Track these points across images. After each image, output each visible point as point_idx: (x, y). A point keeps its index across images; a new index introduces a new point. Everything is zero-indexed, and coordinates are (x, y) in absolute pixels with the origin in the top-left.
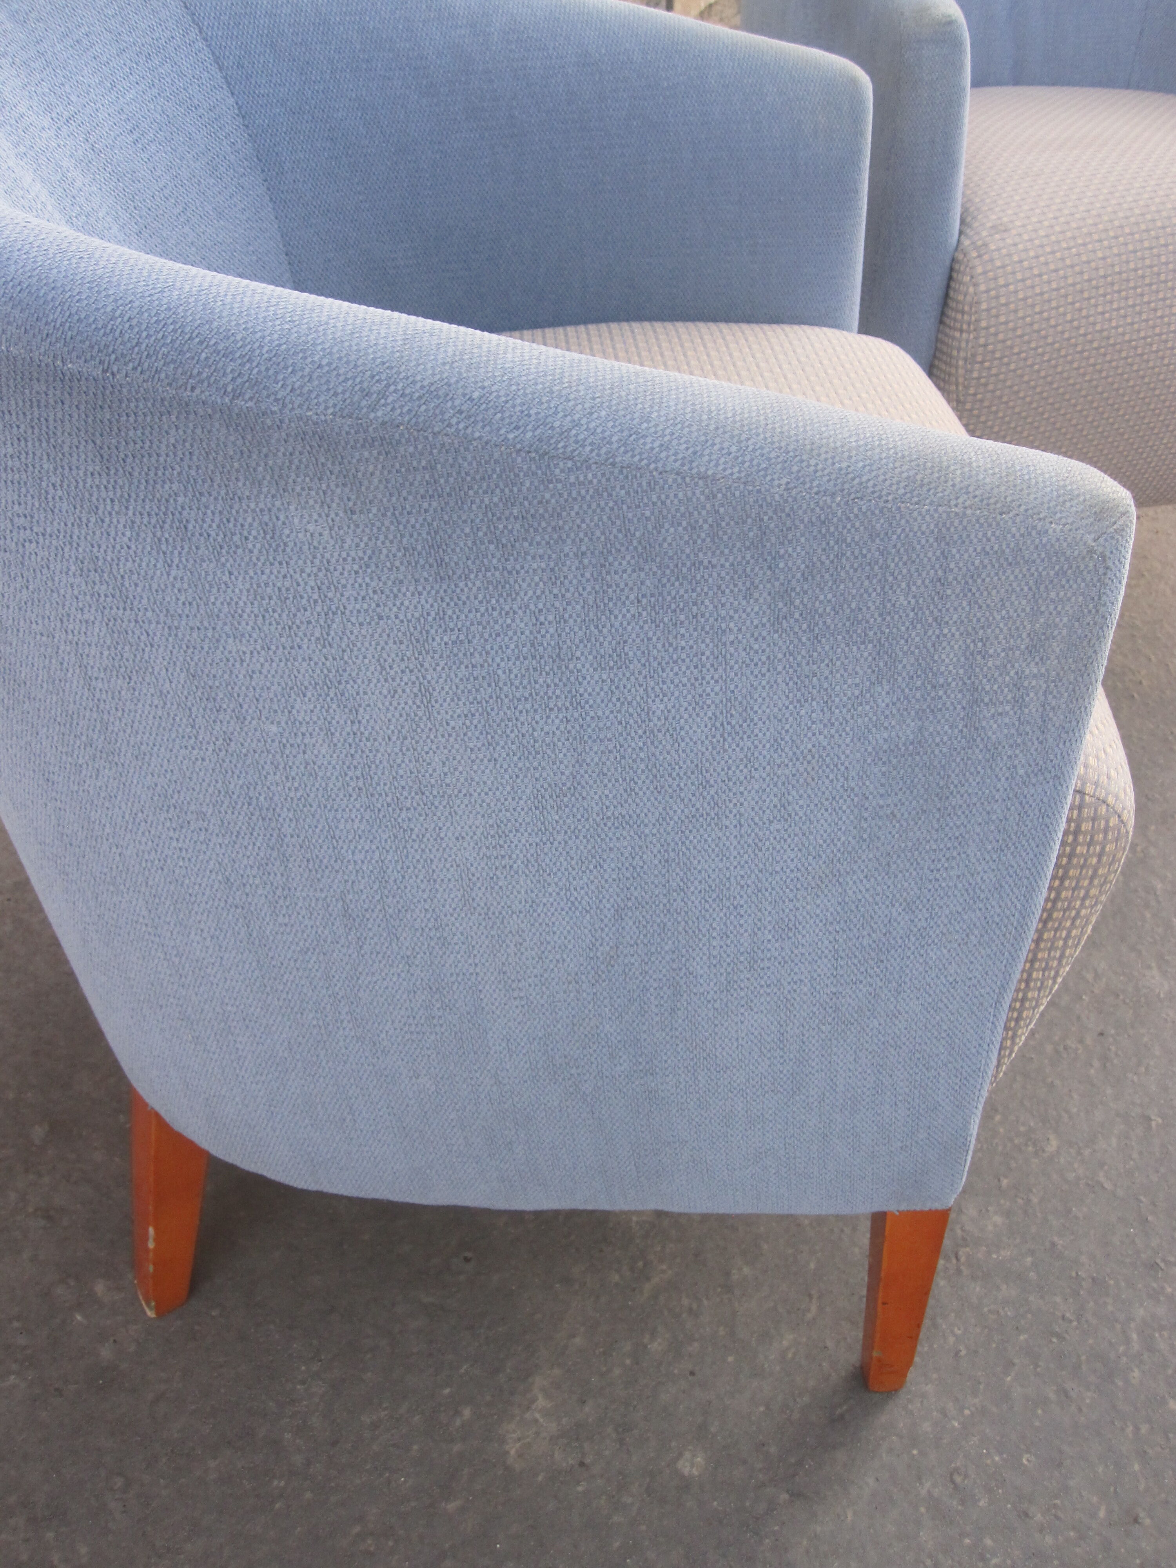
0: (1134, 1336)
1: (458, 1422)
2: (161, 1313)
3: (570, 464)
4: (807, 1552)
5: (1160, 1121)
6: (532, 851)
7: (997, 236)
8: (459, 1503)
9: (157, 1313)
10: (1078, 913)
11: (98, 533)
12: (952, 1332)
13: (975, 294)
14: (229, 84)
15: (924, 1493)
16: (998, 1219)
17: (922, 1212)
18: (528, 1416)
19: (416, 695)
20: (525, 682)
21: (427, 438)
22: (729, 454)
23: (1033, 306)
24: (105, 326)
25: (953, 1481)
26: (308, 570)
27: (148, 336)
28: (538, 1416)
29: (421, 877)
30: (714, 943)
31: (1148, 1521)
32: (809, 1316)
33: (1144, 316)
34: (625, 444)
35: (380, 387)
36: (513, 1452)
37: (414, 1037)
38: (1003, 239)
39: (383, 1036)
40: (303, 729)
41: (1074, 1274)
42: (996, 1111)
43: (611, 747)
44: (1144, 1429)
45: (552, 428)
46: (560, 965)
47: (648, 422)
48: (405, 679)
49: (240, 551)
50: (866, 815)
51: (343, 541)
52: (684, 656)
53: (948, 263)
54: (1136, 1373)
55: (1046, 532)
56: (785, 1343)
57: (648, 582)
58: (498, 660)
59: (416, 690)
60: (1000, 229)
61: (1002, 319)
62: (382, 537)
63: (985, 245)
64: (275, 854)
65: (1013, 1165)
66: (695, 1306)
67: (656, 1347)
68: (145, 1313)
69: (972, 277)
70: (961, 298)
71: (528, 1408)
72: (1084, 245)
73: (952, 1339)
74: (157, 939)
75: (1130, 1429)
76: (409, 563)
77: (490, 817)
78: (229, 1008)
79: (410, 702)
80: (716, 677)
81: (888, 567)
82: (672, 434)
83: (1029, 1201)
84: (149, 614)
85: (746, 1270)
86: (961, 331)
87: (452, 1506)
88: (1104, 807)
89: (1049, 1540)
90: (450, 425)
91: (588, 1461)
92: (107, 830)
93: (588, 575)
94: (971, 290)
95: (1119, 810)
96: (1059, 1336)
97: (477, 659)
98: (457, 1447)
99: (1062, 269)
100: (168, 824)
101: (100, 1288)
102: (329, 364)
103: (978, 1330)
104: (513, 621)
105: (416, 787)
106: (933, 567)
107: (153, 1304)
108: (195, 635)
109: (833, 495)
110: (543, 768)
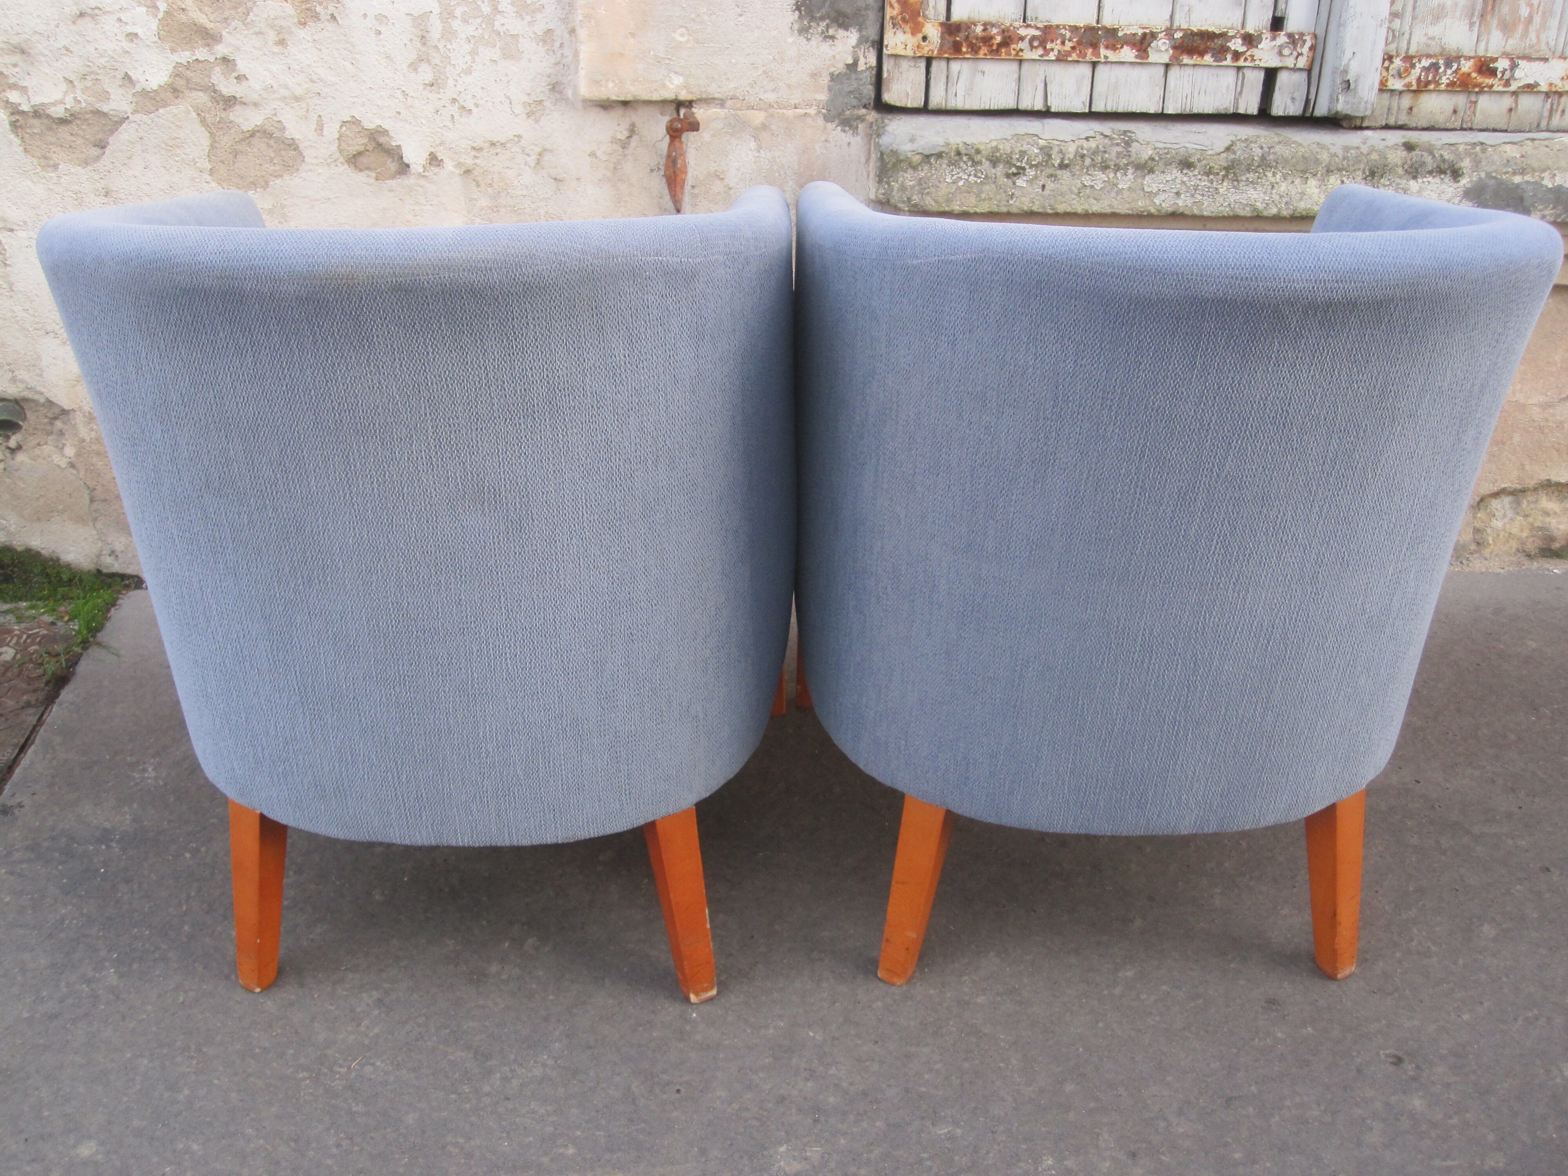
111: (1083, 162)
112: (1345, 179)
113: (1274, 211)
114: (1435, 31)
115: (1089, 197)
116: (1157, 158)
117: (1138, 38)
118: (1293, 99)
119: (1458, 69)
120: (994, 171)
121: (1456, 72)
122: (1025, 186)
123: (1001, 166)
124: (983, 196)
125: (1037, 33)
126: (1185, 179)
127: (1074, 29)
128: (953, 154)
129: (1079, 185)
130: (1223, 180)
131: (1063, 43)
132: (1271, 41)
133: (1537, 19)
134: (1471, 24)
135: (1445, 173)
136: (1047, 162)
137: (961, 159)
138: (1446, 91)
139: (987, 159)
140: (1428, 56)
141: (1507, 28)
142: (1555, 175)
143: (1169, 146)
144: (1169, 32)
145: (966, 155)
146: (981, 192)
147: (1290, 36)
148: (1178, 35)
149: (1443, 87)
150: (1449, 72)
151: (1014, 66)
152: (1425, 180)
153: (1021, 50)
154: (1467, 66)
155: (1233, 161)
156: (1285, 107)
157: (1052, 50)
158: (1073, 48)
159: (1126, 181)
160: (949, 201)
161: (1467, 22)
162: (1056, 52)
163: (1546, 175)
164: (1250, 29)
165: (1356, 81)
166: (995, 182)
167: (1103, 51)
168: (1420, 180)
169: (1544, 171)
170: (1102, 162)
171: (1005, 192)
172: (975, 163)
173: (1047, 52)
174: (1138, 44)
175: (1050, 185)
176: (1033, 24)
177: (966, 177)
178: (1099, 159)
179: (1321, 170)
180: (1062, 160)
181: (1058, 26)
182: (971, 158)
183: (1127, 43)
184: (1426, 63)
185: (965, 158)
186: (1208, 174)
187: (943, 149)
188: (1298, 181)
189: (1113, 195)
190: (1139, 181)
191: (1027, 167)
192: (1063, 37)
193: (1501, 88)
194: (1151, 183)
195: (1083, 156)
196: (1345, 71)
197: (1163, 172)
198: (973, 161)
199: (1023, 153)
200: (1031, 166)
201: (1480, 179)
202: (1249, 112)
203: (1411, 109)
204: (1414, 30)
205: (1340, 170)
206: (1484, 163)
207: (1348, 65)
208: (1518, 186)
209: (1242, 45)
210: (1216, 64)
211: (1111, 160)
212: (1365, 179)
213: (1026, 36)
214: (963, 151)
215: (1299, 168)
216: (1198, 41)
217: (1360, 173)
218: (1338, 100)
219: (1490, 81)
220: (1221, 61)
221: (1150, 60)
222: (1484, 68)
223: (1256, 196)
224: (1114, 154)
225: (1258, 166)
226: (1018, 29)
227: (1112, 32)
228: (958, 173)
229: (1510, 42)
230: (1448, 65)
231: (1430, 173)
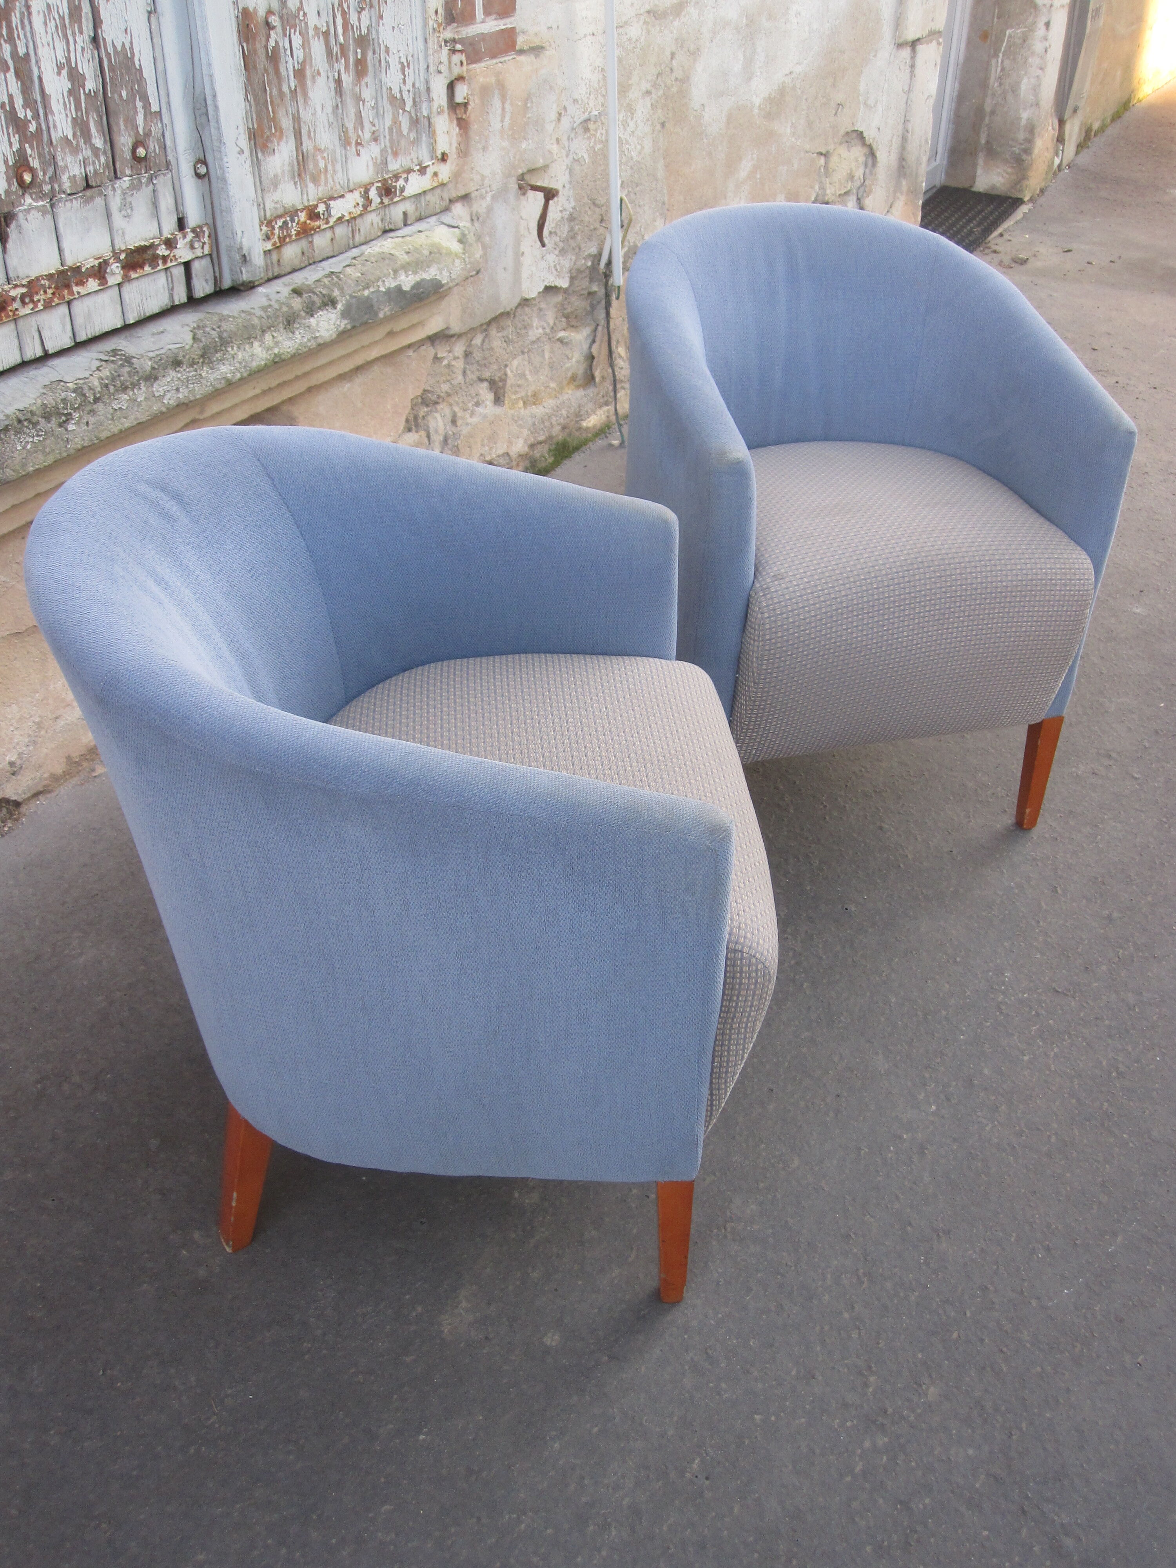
0: (829, 1276)
1: (414, 1314)
2: (235, 1250)
3: (471, 811)
4: (616, 1388)
5: (867, 1150)
6: (456, 978)
7: (776, 582)
8: (413, 1357)
9: (233, 1250)
10: (749, 1014)
11: (260, 831)
12: (717, 1270)
13: (762, 619)
14: (302, 535)
15: (688, 1358)
16: (753, 1207)
17: (677, 1182)
18: (456, 1311)
19: (401, 906)
20: (452, 901)
21: (409, 801)
22: (541, 807)
23: (799, 626)
24: (274, 755)
25: (707, 1353)
26: (355, 851)
27: (292, 759)
28: (462, 1311)
29: (402, 989)
30: (547, 1025)
31: (820, 1378)
32: (630, 1260)
33: (875, 630)
34: (496, 804)
35: (390, 780)
36: (446, 1331)
37: (395, 1072)
38: (780, 585)
39: (380, 1071)
40: (348, 919)
41: (797, 1240)
42: (762, 1142)
43: (493, 930)
44: (827, 1328)
45: (464, 797)
46: (470, 1035)
47: (505, 794)
48: (397, 898)
49: (324, 842)
50: (617, 964)
51: (371, 840)
52: (525, 891)
53: (746, 597)
54: (827, 1297)
55: (687, 840)
56: (614, 1274)
57: (507, 860)
58: (440, 891)
59: (401, 903)
60: (777, 577)
61: (780, 634)
62: (388, 839)
63: (768, 588)
64: (330, 977)
65: (768, 1175)
66: (560, 1252)
67: (535, 1275)
68: (224, 1249)
69: (760, 608)
70: (753, 620)
71: (457, 1307)
72: (833, 587)
73: (716, 1275)
74: (263, 1019)
75: (818, 1328)
76: (400, 850)
77: (435, 961)
78: (299, 1056)
79: (399, 908)
80: (540, 900)
81: (616, 854)
82: (516, 799)
83: (775, 1196)
84: (279, 866)
85: (594, 1232)
86: (754, 641)
87: (408, 1359)
88: (754, 959)
89: (760, 1385)
90: (419, 796)
91: (491, 1336)
92: (244, 963)
93: (480, 856)
94: (759, 616)
95: (763, 961)
96: (783, 1275)
97: (430, 890)
98: (413, 1328)
99: (818, 603)
100: (277, 961)
101: (197, 1235)
102: (368, 771)
103: (733, 1270)
104: (447, 874)
105: (400, 947)
106: (637, 854)
107: (231, 1243)
108: (300, 876)
109: (588, 825)
110: (461, 940)
111: (109, 390)
112: (275, 335)
113: (238, 376)
114: (277, 196)
115: (120, 418)
116: (156, 366)
117: (96, 268)
118: (207, 281)
119: (299, 220)
120: (49, 425)
121: (298, 224)
122: (75, 428)
123: (54, 419)
124: (47, 450)
125: (24, 290)
126: (179, 375)
127: (50, 277)
128: (16, 423)
129: (112, 411)
130: (203, 366)
131: (45, 292)
132: (183, 239)
133: (330, 167)
134: (295, 183)
135: (327, 305)
136: (84, 401)
137: (23, 425)
138: (296, 240)
139: (42, 417)
140: (280, 217)
141: (315, 180)
142: (384, 281)
143: (158, 353)
144: (116, 255)
145: (26, 420)
146: (44, 448)
147: (193, 231)
148: (123, 256)
149: (294, 237)
150: (294, 224)
151: (12, 326)
152: (318, 314)
153: (17, 309)
154: (303, 216)
155: (204, 348)
156: (203, 288)
157: (39, 301)
158: (53, 294)
159: (141, 394)
160: (24, 465)
161: (293, 183)
162: (42, 302)
163: (380, 283)
164: (167, 234)
165: (249, 254)
166: (53, 435)
167: (76, 289)
168: (316, 316)
169: (378, 281)
170: (122, 385)
171: (62, 440)
172: (35, 424)
173: (35, 304)
174: (98, 274)
175: (92, 420)
176: (18, 283)
177: (31, 440)
178: (118, 383)
179: (259, 333)
180: (95, 396)
181: (37, 278)
182: (30, 422)
183: (90, 276)
184: (280, 223)
185: (26, 423)
186: (192, 366)
187: (7, 422)
188: (247, 347)
189: (136, 409)
190: (150, 389)
191: (72, 411)
192: (43, 286)
193: (325, 226)
194: (159, 388)
195: (106, 386)
196: (241, 248)
197: (164, 376)
198: (33, 424)
199: (64, 400)
200: (75, 409)
201: (347, 301)
202: (182, 302)
203: (279, 261)
204: (265, 200)
205: (269, 328)
206: (346, 288)
207: (241, 243)
208: (368, 298)
209: (166, 249)
210: (153, 271)
211: (127, 381)
212: (285, 328)
213: (17, 296)
214: (23, 418)
215: (245, 336)
216: (137, 257)
217: (281, 325)
218: (241, 272)
219: (317, 223)
220: (156, 267)
221: (109, 284)
222: (312, 215)
223: (226, 370)
224: (126, 375)
225: (221, 345)
226: (9, 291)
227: (76, 270)
228: (25, 438)
229: (320, 189)
230: (293, 220)
231: (320, 308)
